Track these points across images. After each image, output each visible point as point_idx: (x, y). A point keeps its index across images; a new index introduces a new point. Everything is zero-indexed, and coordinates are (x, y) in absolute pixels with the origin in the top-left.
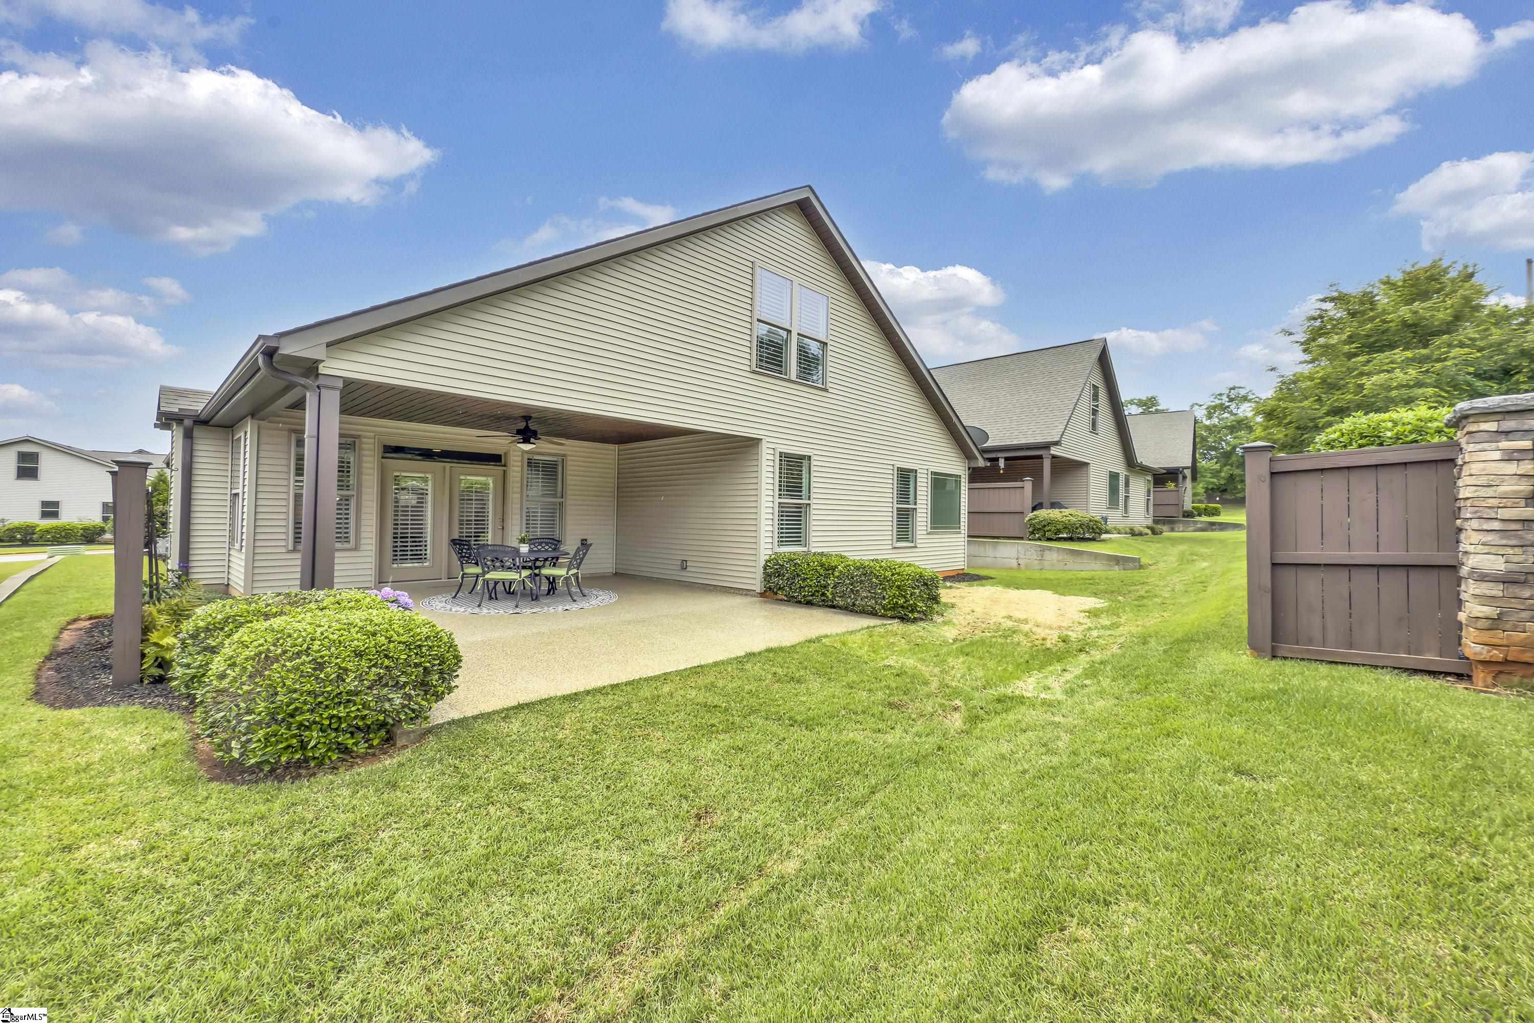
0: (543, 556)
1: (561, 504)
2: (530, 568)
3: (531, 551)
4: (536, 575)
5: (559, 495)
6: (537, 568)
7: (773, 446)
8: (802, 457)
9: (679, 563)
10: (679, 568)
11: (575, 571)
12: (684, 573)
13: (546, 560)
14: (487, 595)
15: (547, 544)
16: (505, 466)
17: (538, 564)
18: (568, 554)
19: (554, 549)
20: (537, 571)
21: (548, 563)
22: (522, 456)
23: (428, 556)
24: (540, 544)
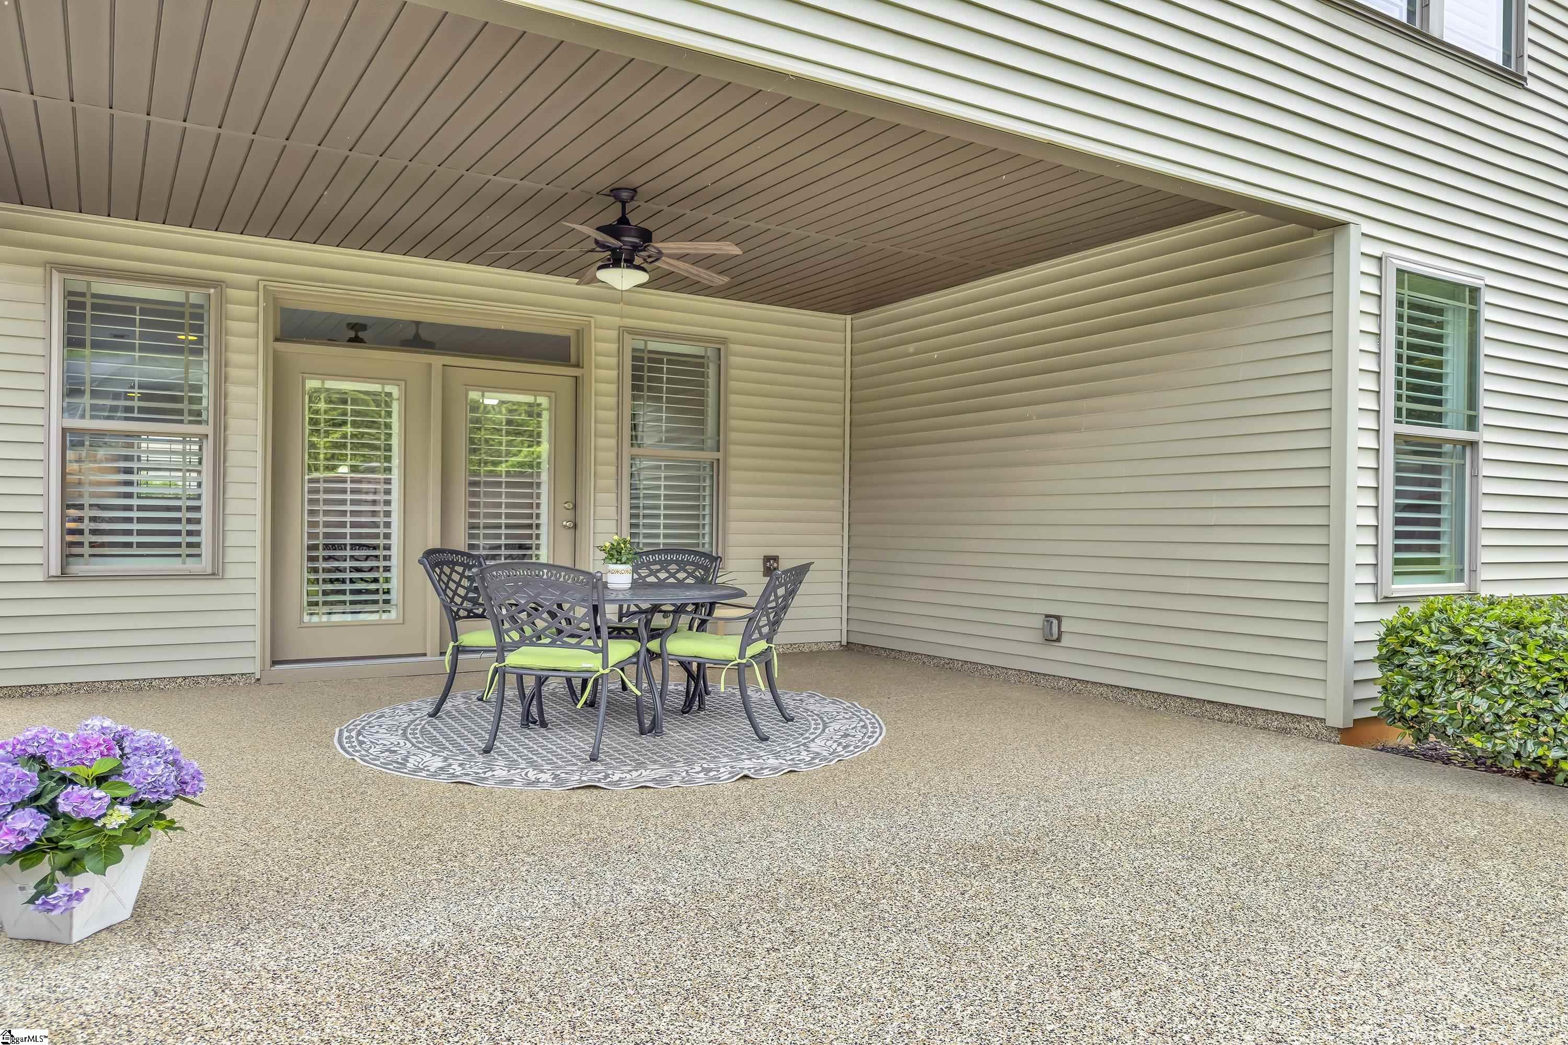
0: (668, 601)
1: (715, 465)
2: (634, 634)
3: (637, 585)
4: (652, 655)
5: (710, 443)
6: (655, 633)
7: (1376, 249)
8: (1454, 290)
9: (1038, 622)
10: (1037, 637)
11: (762, 645)
12: (1052, 652)
13: (679, 610)
14: (514, 711)
15: (682, 566)
16: (578, 365)
17: (659, 621)
18: (742, 594)
19: (701, 581)
20: (654, 645)
21: (684, 620)
22: (620, 340)
23: (393, 596)
24: (664, 565)
